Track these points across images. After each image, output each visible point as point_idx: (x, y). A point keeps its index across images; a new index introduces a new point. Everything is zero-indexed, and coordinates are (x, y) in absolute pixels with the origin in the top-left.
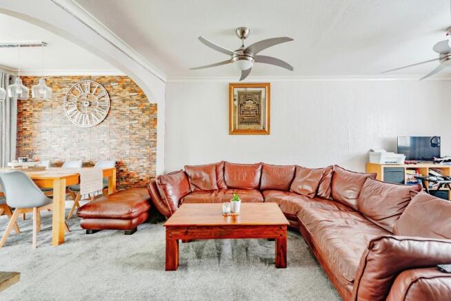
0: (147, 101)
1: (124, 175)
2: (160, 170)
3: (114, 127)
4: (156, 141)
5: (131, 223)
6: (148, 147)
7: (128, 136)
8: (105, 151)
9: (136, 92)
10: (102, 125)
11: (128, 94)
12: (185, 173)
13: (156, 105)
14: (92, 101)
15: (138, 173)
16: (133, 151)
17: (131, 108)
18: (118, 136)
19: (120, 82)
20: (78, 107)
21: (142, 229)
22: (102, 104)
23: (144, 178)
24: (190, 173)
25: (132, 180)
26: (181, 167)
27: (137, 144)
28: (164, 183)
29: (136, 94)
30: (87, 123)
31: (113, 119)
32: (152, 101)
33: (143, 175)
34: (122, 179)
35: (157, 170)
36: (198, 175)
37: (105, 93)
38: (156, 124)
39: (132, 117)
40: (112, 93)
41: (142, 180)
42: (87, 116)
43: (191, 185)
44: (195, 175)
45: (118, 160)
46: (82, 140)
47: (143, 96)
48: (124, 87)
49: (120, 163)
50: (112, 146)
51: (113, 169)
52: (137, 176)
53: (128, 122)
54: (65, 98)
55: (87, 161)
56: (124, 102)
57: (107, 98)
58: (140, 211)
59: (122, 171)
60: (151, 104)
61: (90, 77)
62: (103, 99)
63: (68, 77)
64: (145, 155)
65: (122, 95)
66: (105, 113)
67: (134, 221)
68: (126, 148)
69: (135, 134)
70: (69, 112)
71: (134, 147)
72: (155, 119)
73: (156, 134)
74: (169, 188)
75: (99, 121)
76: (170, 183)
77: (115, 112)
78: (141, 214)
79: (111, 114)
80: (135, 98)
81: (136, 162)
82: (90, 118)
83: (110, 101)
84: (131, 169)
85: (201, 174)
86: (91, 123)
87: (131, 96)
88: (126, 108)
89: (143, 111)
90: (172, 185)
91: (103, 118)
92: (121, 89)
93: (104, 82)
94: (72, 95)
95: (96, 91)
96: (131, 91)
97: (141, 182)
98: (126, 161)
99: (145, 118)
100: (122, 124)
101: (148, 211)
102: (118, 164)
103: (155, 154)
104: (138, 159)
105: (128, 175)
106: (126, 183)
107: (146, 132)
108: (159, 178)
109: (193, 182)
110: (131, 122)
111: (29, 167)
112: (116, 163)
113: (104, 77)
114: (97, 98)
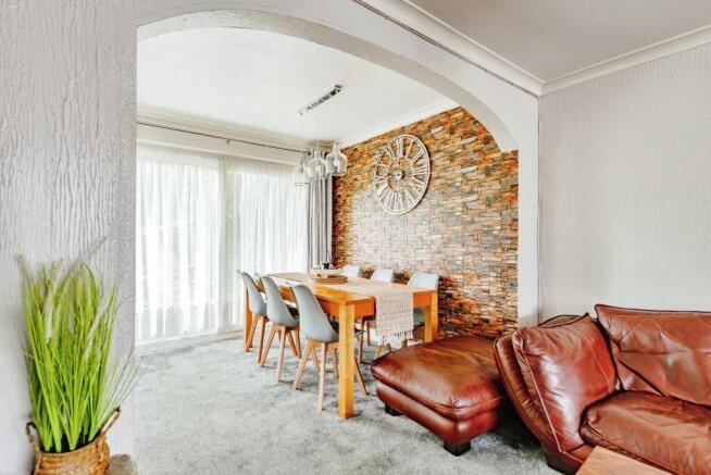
0: (495, 148)
1: (454, 305)
2: (526, 305)
3: (438, 210)
4: (517, 238)
5: (455, 429)
6: (499, 250)
7: (460, 228)
8: (424, 255)
9: (473, 134)
10: (419, 209)
11: (459, 142)
12: (598, 324)
13: (515, 153)
14: (406, 169)
15: (479, 306)
16: (469, 259)
17: (464, 170)
18: (442, 227)
19: (446, 123)
20: (389, 182)
21: (481, 450)
22: (418, 171)
23: (492, 319)
24: (615, 329)
25: (467, 316)
26: (583, 304)
27: (475, 243)
28: (536, 351)
29: (473, 138)
30: (399, 207)
31: (435, 198)
32: (505, 147)
33: (489, 311)
34: (450, 311)
35: (518, 304)
36: (645, 340)
37: (423, 151)
38: (516, 198)
39: (467, 188)
40: (433, 148)
41: (487, 321)
42: (400, 196)
43: (621, 368)
44: (634, 339)
45: (444, 275)
46: (395, 235)
47: (488, 140)
48: (452, 132)
49: (446, 280)
50: (435, 248)
51: (433, 291)
52: (477, 311)
53: (459, 200)
54: (374, 171)
55: (400, 271)
56: (452, 160)
57: (426, 160)
58: (476, 408)
59: (450, 296)
60: (505, 155)
61: (403, 128)
62: (420, 162)
63: (378, 137)
64: (492, 268)
65: (448, 147)
66: (423, 186)
67: (462, 427)
68: (456, 250)
69: (472, 222)
70: (379, 192)
71: (471, 249)
72: (515, 187)
73: (516, 220)
74: (550, 368)
75: (415, 202)
76: (552, 353)
77: (437, 182)
78: (479, 413)
79: (432, 188)
80: (470, 148)
81: (475, 281)
82: (404, 199)
83: (431, 162)
84: (465, 295)
85: (656, 340)
86: (406, 206)
87: (464, 147)
88: (456, 172)
89: (488, 172)
90: (559, 362)
91: (420, 195)
92: (447, 136)
93: (420, 131)
94: (382, 165)
95: (411, 151)
96: (465, 135)
97: (485, 325)
98: (458, 277)
99: (492, 187)
100: (449, 204)
101: (496, 410)
102: (444, 283)
103: (513, 267)
104: (479, 277)
105: (461, 305)
106: (457, 321)
107: (493, 218)
108: (523, 334)
109: (627, 358)
110: (465, 199)
111: (329, 277)
112: (441, 279)
113: (421, 122)
114: (412, 162)
